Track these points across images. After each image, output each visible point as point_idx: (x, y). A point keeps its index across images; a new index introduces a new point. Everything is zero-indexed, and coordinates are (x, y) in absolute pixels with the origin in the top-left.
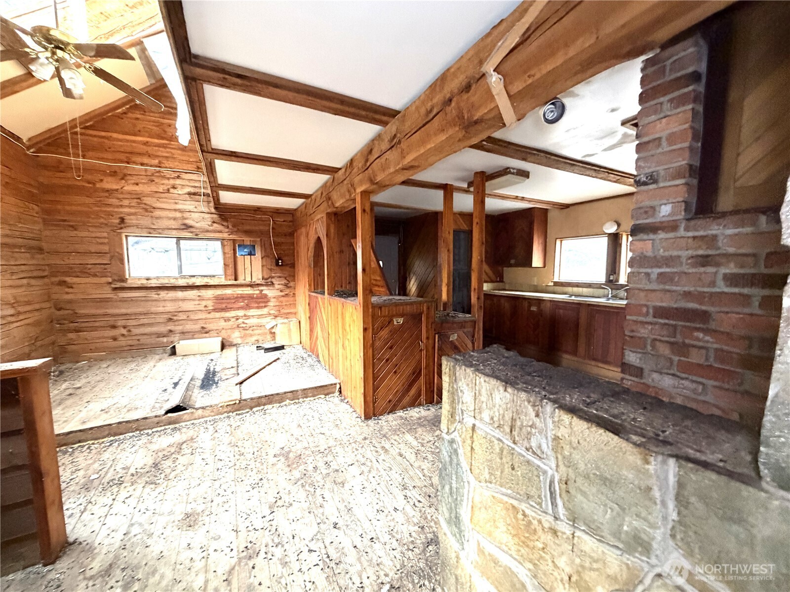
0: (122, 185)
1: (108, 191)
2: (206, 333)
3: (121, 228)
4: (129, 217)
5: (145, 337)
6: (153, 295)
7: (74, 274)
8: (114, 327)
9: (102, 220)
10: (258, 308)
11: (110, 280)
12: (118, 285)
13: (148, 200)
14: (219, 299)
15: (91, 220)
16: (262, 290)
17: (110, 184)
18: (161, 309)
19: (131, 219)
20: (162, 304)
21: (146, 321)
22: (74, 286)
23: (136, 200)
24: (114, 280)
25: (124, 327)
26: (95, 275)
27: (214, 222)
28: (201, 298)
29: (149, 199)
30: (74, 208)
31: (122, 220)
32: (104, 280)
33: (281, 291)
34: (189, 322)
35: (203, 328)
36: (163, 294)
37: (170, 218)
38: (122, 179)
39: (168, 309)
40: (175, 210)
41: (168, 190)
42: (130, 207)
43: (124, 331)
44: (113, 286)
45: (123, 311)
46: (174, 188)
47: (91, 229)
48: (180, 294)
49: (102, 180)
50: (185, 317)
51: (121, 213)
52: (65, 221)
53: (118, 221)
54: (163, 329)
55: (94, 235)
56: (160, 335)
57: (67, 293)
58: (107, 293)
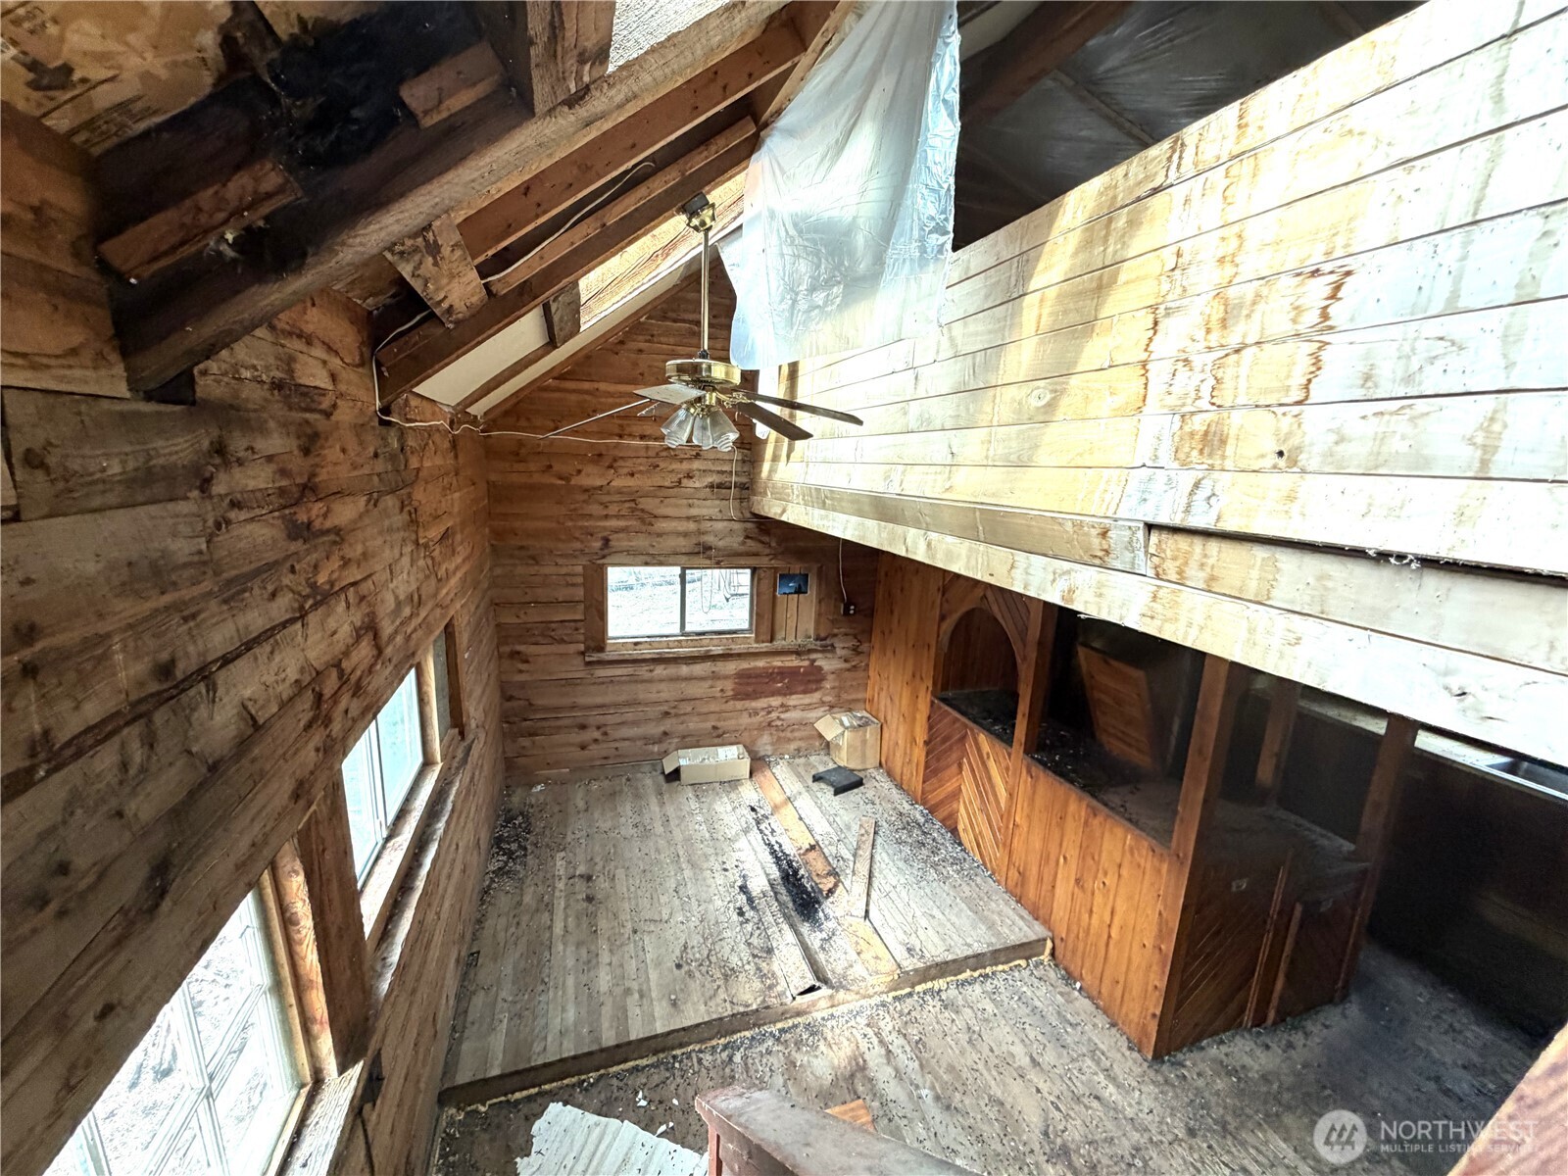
0: (609, 478)
1: (586, 490)
2: (719, 736)
3: (604, 557)
4: (616, 536)
5: (627, 743)
6: (643, 671)
7: (533, 640)
8: (583, 727)
9: (578, 545)
10: (805, 692)
11: (582, 647)
12: (596, 657)
13: (647, 504)
14: (743, 676)
15: (560, 545)
16: (814, 661)
17: (592, 478)
18: (653, 697)
19: (618, 540)
20: (654, 687)
21: (629, 717)
22: (530, 659)
23: (627, 505)
24: (588, 649)
25: (598, 728)
26: (562, 641)
27: (747, 537)
28: (715, 676)
29: (649, 500)
30: (539, 524)
31: (606, 541)
32: (572, 648)
33: (846, 661)
34: (696, 719)
35: (715, 728)
36: (660, 671)
37: (679, 534)
38: (611, 467)
39: (664, 696)
40: (688, 518)
41: (680, 482)
42: (618, 517)
43: (597, 734)
44: (588, 659)
45: (599, 700)
46: (689, 477)
47: (560, 561)
48: (684, 670)
49: (579, 472)
50: (689, 709)
51: (605, 528)
52: (522, 548)
53: (598, 544)
54: (655, 730)
55: (564, 570)
56: (648, 740)
57: (521, 671)
58: (575, 669)
